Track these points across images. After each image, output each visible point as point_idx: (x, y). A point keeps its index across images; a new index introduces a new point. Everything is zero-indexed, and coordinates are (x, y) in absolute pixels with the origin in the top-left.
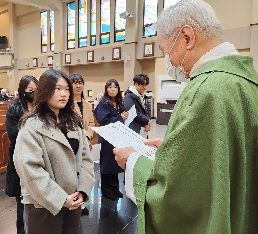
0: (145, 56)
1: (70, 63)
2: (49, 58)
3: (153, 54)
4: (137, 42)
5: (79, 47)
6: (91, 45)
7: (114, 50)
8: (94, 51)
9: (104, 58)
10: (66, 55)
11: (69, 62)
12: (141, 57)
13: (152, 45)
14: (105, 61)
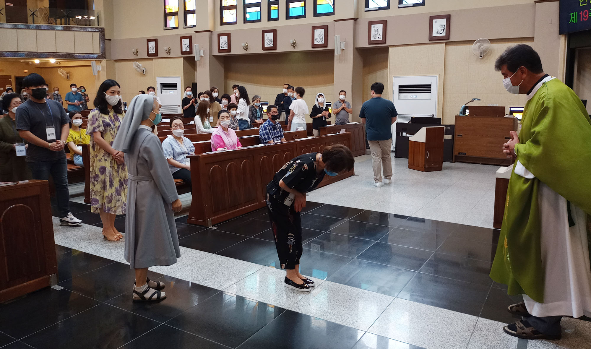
0: (370, 42)
1: (229, 50)
2: (183, 40)
3: (384, 41)
4: (355, 18)
5: (245, 21)
6: (270, 19)
7: (315, 30)
8: (276, 30)
9: (295, 43)
10: (219, 35)
11: (227, 48)
12: (363, 44)
13: (382, 25)
14: (298, 49)
